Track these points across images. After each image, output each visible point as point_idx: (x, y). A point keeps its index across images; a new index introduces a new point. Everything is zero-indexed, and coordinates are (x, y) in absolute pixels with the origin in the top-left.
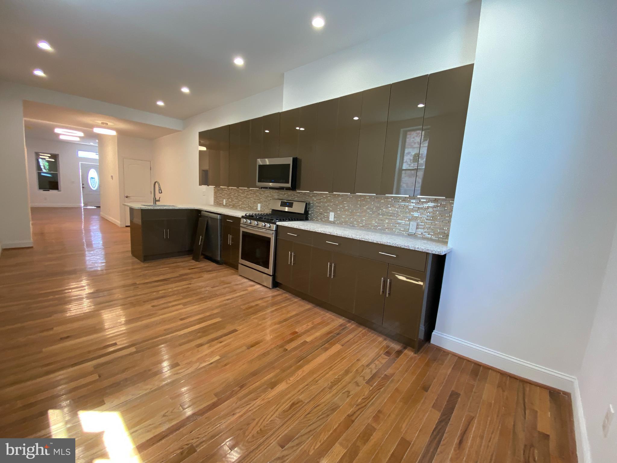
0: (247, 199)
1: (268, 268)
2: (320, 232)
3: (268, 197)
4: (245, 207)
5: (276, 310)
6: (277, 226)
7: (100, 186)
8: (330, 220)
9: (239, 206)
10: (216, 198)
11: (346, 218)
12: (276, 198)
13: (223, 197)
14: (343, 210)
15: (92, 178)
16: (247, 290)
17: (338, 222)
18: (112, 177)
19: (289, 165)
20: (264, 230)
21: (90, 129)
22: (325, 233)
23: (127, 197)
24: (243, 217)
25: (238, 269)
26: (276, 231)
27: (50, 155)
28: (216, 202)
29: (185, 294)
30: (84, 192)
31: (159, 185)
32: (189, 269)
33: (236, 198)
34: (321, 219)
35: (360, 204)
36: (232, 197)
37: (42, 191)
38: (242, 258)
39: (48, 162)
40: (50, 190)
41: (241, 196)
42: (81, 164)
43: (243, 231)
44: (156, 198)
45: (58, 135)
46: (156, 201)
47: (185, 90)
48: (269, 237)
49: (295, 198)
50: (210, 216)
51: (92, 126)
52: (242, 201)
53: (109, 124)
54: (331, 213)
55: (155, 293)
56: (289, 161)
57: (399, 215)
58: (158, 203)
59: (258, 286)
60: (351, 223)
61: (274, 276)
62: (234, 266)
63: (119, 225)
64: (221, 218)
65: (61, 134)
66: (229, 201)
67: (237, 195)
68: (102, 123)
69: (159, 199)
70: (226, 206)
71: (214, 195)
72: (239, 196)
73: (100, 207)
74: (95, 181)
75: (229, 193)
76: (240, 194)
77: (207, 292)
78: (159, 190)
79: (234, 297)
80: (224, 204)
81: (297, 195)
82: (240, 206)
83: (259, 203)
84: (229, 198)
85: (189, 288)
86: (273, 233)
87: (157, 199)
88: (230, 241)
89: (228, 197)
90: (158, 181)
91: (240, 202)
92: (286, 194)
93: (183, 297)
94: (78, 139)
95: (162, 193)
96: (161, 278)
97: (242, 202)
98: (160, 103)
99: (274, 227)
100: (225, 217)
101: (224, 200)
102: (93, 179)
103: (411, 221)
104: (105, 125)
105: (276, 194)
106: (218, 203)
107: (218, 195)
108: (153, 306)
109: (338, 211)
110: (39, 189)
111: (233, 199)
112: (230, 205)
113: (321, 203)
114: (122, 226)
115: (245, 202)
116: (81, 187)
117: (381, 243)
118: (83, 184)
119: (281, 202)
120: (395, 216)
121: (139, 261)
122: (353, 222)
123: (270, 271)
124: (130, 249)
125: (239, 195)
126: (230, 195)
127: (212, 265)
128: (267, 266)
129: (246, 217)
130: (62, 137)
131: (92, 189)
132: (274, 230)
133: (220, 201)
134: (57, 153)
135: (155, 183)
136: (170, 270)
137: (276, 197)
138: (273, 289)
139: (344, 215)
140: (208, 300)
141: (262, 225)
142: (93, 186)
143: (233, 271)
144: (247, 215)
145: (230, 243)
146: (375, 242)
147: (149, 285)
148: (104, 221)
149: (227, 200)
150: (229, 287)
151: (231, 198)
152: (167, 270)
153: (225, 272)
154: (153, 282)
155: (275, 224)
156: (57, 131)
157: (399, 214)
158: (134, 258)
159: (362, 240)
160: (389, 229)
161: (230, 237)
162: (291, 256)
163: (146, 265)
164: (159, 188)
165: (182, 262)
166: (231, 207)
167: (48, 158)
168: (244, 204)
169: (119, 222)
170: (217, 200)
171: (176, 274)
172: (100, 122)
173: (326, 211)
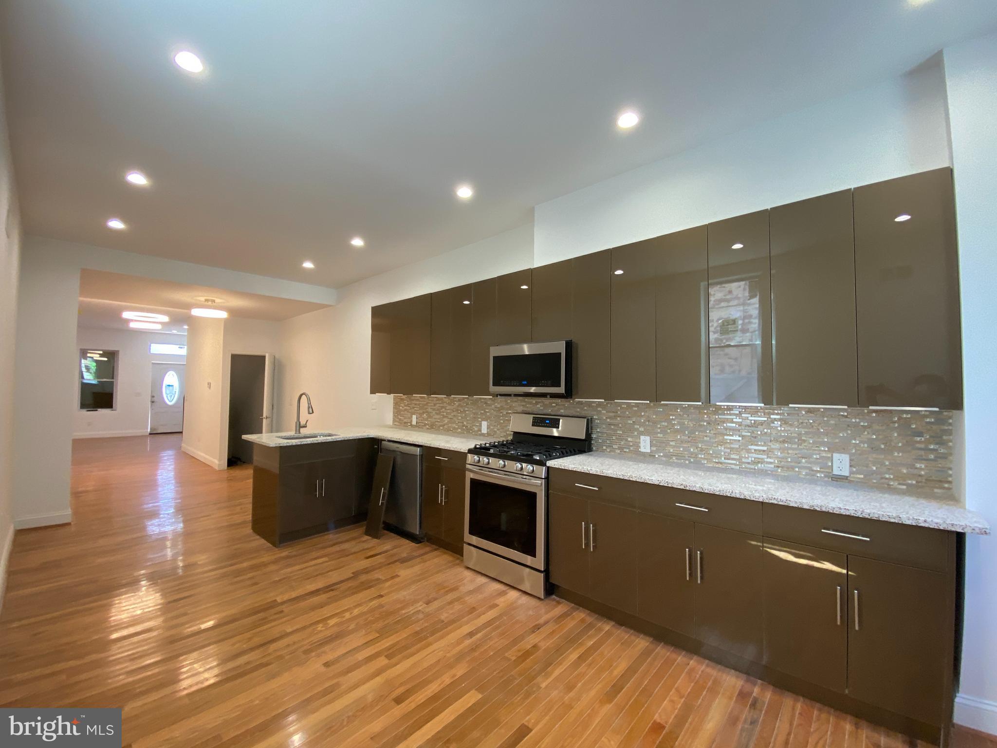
0: (459, 413)
1: (534, 555)
2: (656, 483)
3: (502, 409)
4: (454, 428)
5: (582, 658)
6: (548, 468)
7: (183, 399)
8: (642, 450)
9: (444, 425)
10: (397, 412)
11: (679, 447)
12: (519, 411)
13: (410, 411)
14: (669, 431)
15: (169, 385)
16: (497, 605)
17: (662, 454)
18: (209, 384)
19: (560, 354)
20: (519, 478)
21: (186, 311)
22: (670, 485)
24: (470, 451)
25: (462, 556)
26: (547, 478)
27: (101, 352)
28: (398, 420)
29: (380, 624)
30: (153, 410)
31: (309, 400)
32: (367, 558)
33: (438, 412)
34: (620, 448)
35: (707, 419)
36: (430, 410)
37: (84, 412)
38: (472, 532)
39: (96, 361)
40: (99, 409)
41: (447, 408)
43: (471, 479)
44: (300, 422)
45: (128, 321)
46: (301, 427)
47: (357, 242)
48: (534, 492)
49: (559, 410)
50: (401, 451)
51: (189, 306)
52: (450, 417)
53: (218, 300)
54: (642, 438)
55: (321, 625)
56: (559, 347)
57: (804, 441)
58: (303, 431)
59: (513, 594)
60: (691, 457)
61: (547, 572)
62: (455, 548)
63: (217, 468)
64: (421, 454)
65: (132, 320)
66: (423, 418)
67: (440, 408)
68: (207, 300)
69: (306, 424)
70: (419, 427)
71: (394, 408)
72: (444, 409)
73: (182, 432)
74: (173, 389)
75: (423, 404)
76: (445, 405)
77: (421, 616)
78: (309, 408)
79: (479, 628)
80: (414, 423)
81: (564, 405)
82: (446, 427)
83: (483, 420)
84: (424, 413)
85: (381, 606)
86: (541, 484)
87: (303, 423)
88: (442, 497)
89: (421, 412)
90: (307, 392)
91: (444, 419)
92: (540, 402)
93: (378, 632)
94: (159, 327)
95: (313, 412)
96: (320, 584)
97: (449, 420)
98: (308, 265)
99: (542, 471)
100: (429, 452)
101: (414, 417)
102: (171, 388)
103: (834, 452)
104: (210, 303)
105: (518, 404)
106: (401, 421)
107: (401, 408)
108: (327, 665)
109: (659, 433)
110: (81, 408)
111: (431, 414)
112: (426, 424)
113: (618, 419)
114: (221, 469)
115: (455, 419)
116: (150, 401)
117: (824, 509)
118: (153, 397)
119: (533, 417)
120: (795, 443)
121: (269, 545)
122: (696, 455)
123: (539, 561)
124: (249, 517)
125: (442, 407)
126: (426, 407)
127: (406, 546)
128: (532, 552)
129: (475, 451)
130: (133, 325)
131: (167, 405)
132: (543, 477)
133: (405, 419)
134: (116, 349)
135: (301, 395)
136: (333, 562)
137: (520, 409)
138: (547, 601)
139: (673, 441)
140: (431, 639)
141: (517, 468)
142: (169, 398)
143: (451, 559)
144: (477, 446)
145: (441, 500)
146: (806, 507)
147: (303, 604)
148: (186, 459)
149: (418, 416)
150: (458, 599)
151: (427, 412)
152: (326, 562)
153: (436, 560)
154: (307, 594)
155: (545, 465)
156: (126, 315)
157: (803, 438)
158: (258, 537)
159: (771, 502)
160: (782, 467)
161: (442, 488)
162: (587, 530)
163: (285, 553)
164: (308, 404)
165: (347, 541)
166: (428, 429)
167: (98, 356)
168: (454, 423)
169: (216, 462)
170: (399, 417)
171: (347, 573)
172: (203, 299)
173: (632, 433)
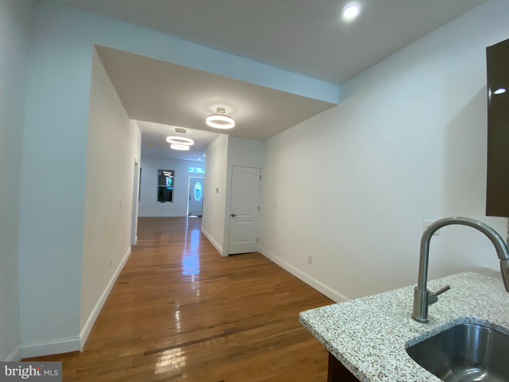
15: (197, 190)
18: (217, 189)
23: (233, 216)
30: (190, 203)
37: (159, 203)
40: (165, 202)
42: (190, 178)
73: (202, 216)
74: (199, 192)
116: (188, 198)
118: (190, 196)
